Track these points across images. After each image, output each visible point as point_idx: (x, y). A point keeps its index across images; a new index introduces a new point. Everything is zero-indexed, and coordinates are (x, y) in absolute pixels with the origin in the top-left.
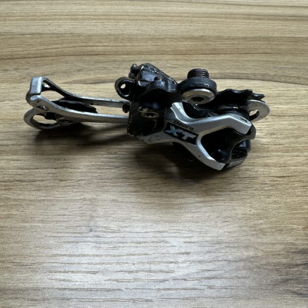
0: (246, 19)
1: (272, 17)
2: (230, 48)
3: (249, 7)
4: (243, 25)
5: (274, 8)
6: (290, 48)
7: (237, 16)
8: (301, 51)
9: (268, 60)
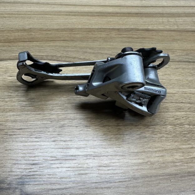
0: (66, 15)
1: (85, 14)
2: (43, 37)
3: (74, 7)
4: (62, 20)
5: (90, 7)
6: (82, 36)
7: (62, 13)
8: (88, 38)
9: (63, 45)
